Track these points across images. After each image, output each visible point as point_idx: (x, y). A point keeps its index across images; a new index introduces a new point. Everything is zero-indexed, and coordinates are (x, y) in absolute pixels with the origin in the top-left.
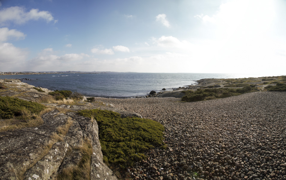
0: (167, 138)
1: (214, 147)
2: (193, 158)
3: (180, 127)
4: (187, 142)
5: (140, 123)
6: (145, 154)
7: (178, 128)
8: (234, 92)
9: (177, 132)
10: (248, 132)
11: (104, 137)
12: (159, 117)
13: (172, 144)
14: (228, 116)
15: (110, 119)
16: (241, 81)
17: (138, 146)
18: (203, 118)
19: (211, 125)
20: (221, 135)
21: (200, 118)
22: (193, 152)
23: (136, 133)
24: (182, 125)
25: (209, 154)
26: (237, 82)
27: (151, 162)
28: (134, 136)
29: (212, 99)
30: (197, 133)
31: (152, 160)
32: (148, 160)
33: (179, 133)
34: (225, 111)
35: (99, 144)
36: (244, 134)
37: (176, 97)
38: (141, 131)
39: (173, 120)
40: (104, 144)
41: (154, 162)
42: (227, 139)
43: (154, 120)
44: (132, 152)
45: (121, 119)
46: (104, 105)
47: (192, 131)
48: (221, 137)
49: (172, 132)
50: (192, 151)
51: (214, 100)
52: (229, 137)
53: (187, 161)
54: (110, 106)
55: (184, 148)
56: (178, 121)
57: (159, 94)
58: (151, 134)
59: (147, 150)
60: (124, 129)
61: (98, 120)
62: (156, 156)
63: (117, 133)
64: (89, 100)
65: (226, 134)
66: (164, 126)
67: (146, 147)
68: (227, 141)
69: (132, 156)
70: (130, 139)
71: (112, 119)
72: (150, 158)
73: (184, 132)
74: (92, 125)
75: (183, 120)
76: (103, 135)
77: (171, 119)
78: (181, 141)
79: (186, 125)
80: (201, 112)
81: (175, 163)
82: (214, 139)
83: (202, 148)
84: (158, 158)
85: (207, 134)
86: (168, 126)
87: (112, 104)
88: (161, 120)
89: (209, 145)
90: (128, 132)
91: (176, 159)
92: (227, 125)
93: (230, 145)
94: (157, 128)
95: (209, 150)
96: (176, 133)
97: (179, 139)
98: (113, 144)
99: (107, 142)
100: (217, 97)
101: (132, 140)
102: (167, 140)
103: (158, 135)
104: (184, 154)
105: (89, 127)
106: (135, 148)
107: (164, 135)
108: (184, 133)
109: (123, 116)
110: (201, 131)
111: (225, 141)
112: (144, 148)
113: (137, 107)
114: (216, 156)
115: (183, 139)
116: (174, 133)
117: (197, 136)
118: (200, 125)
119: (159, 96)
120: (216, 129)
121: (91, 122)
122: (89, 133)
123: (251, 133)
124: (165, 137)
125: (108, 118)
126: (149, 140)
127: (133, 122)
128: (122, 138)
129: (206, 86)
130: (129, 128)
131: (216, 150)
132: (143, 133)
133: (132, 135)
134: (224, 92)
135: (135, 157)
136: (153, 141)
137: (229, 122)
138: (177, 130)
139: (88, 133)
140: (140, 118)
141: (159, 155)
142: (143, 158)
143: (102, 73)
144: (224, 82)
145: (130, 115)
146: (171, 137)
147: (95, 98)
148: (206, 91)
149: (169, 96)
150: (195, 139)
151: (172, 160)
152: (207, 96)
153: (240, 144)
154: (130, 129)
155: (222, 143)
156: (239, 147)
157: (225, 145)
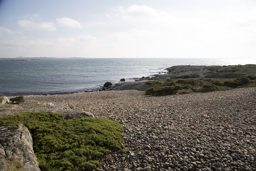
0: (127, 140)
1: (189, 154)
2: (161, 165)
3: (144, 126)
4: (153, 145)
5: (91, 123)
6: (100, 160)
7: (141, 128)
8: (220, 85)
9: (140, 132)
10: (241, 144)
11: (42, 148)
12: (117, 115)
13: (134, 147)
14: (210, 118)
15: (49, 122)
16: (232, 69)
17: (90, 152)
18: (174, 117)
19: (185, 126)
20: (198, 141)
21: (170, 117)
22: (161, 157)
23: (87, 136)
24: (147, 124)
25: (181, 162)
26: (225, 71)
27: (108, 169)
28: (83, 140)
29: (188, 93)
30: (166, 135)
31: (109, 167)
32: (104, 168)
33: (143, 134)
34: (205, 110)
35: (35, 158)
36: (233, 144)
37: (139, 90)
38: (93, 133)
39: (135, 119)
40: (43, 157)
41: (111, 169)
42: (208, 146)
43: (110, 119)
44: (82, 160)
45: (66, 121)
46: (39, 105)
47: (160, 132)
48: (198, 143)
49: (133, 133)
50: (159, 156)
51: (190, 95)
52: (210, 145)
53: (152, 167)
54: (48, 106)
55: (149, 152)
56: (142, 119)
57: (117, 86)
58: (106, 136)
59: (102, 156)
60: (70, 134)
61: (30, 127)
62: (114, 162)
63: (61, 140)
64: (14, 101)
65: (206, 140)
66: (123, 125)
67: (101, 153)
68: (206, 149)
69: (83, 166)
70: (79, 144)
71: (52, 122)
72: (106, 165)
73: (149, 133)
74: (21, 135)
75: (148, 118)
76: (40, 146)
77: (132, 117)
78: (145, 143)
79: (152, 125)
80: (172, 109)
81: (138, 169)
82: (189, 144)
83: (172, 153)
84: (116, 164)
85: (179, 137)
86: (128, 126)
87: (51, 103)
88: (119, 119)
89: (181, 151)
90: (75, 137)
91: (138, 164)
92: (209, 129)
93: (211, 156)
94: (113, 128)
95: (181, 157)
96: (139, 134)
97: (142, 141)
98: (55, 154)
99: (46, 153)
100: (195, 91)
101: (82, 145)
102: (128, 143)
103: (116, 137)
104: (148, 159)
105: (16, 139)
106: (86, 155)
107: (123, 137)
108: (149, 135)
109: (67, 117)
110: (172, 133)
111: (204, 149)
112: (98, 154)
113: (87, 103)
114: (190, 166)
115: (148, 142)
116: (136, 134)
117: (166, 139)
118: (171, 125)
119: (117, 88)
120: (192, 133)
121: (19, 131)
122: (17, 147)
123: (245, 146)
124: (125, 139)
125: (46, 122)
126: (104, 143)
127: (81, 123)
128: (68, 145)
129: (179, 76)
130: (76, 132)
131: (191, 158)
132: (95, 135)
133: (82, 139)
134: (205, 84)
135: (86, 165)
136: (110, 144)
137: (211, 125)
138: (140, 131)
139: (15, 147)
140: (91, 118)
141: (117, 161)
142: (97, 166)
143: (34, 59)
144: (205, 70)
145: (78, 114)
146: (133, 139)
147: (25, 97)
148: (179, 82)
149: (130, 89)
150: (163, 142)
151: (134, 166)
152: (181, 89)
153: (226, 157)
154: (79, 133)
155: (200, 151)
156: (225, 161)
157: (205, 154)
